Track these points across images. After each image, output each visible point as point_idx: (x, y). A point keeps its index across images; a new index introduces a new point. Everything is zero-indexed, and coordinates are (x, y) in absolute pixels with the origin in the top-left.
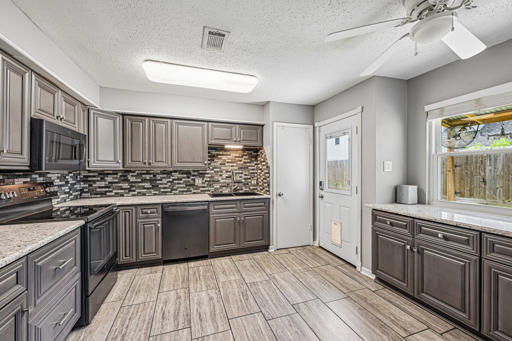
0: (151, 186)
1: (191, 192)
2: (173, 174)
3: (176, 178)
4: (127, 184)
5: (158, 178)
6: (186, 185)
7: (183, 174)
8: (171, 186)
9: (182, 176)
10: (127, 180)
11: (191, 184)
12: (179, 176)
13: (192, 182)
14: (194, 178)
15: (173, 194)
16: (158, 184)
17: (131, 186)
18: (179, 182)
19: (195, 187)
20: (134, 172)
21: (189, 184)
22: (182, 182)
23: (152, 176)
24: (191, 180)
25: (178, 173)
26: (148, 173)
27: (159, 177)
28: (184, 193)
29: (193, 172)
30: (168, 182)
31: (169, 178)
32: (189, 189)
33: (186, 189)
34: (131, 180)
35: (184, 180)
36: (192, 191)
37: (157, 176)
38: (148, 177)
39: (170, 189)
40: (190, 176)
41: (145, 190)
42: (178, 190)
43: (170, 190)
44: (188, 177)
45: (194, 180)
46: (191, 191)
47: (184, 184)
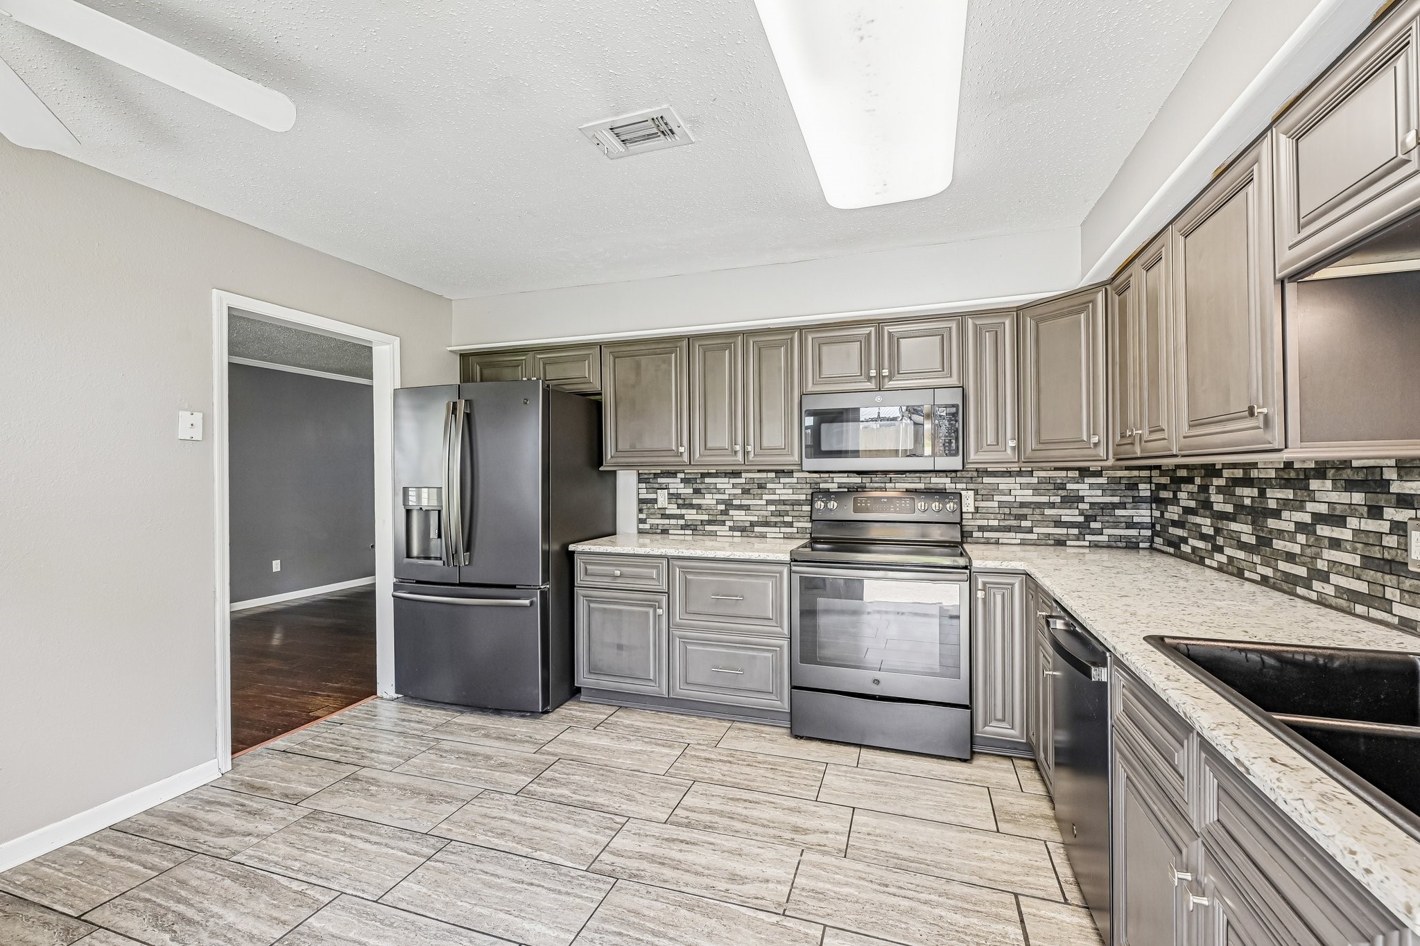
0: (1253, 540)
1: (1390, 612)
2: (1314, 484)
3: (1323, 509)
4: (1208, 521)
5: (1272, 504)
6: (1368, 562)
7: (1350, 486)
8: (1308, 551)
9: (1344, 497)
10: (1207, 505)
11: (1387, 556)
12: (1335, 497)
13: (1391, 541)
14: (1403, 515)
15: (1314, 596)
16: (1271, 531)
17: (1218, 531)
18: (1337, 533)
19: (1408, 584)
20: (1219, 472)
21: (1376, 553)
22: (1346, 534)
23: (1255, 492)
24: (1385, 527)
25: (1328, 484)
26: (1247, 479)
27: (1275, 496)
28: (1360, 609)
29: (1400, 478)
30: (1301, 527)
31: (1301, 509)
32: (1378, 591)
33: (1362, 587)
34: (1216, 507)
35: (1353, 522)
36: (1398, 609)
37: (1269, 493)
38: (1247, 494)
39: (1303, 564)
40: (1381, 500)
41: (1242, 555)
42: (1334, 578)
43: (1302, 571)
44: (1375, 512)
45: (1399, 528)
46: (1386, 604)
47: (1354, 551)
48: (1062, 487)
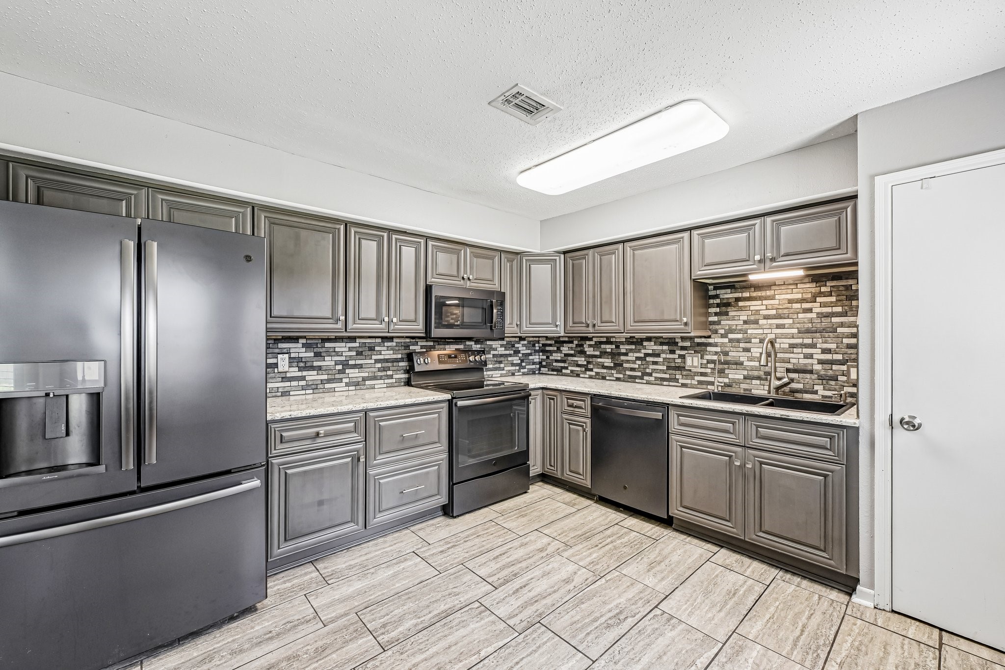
0: (612, 365)
1: (678, 382)
2: (645, 343)
3: (650, 352)
4: (583, 359)
5: (623, 351)
6: (669, 368)
7: (662, 344)
8: (642, 367)
9: (660, 348)
10: (582, 353)
11: (677, 365)
12: (655, 347)
13: (679, 360)
14: (683, 352)
15: (645, 382)
16: (623, 361)
17: (589, 363)
18: (656, 359)
19: (684, 373)
20: (591, 339)
21: (673, 365)
22: (660, 360)
23: (614, 347)
24: (676, 356)
25: (652, 343)
26: (608, 342)
27: (623, 349)
28: (665, 383)
29: (682, 341)
30: (638, 358)
31: (639, 351)
32: (673, 376)
33: (667, 376)
34: (588, 353)
35: (663, 356)
36: (680, 381)
37: (621, 347)
38: (609, 348)
39: (640, 371)
40: (675, 348)
41: (605, 371)
42: (654, 375)
43: (639, 374)
44: (672, 352)
45: (682, 357)
46: (677, 380)
47: (663, 365)
48: (513, 346)
